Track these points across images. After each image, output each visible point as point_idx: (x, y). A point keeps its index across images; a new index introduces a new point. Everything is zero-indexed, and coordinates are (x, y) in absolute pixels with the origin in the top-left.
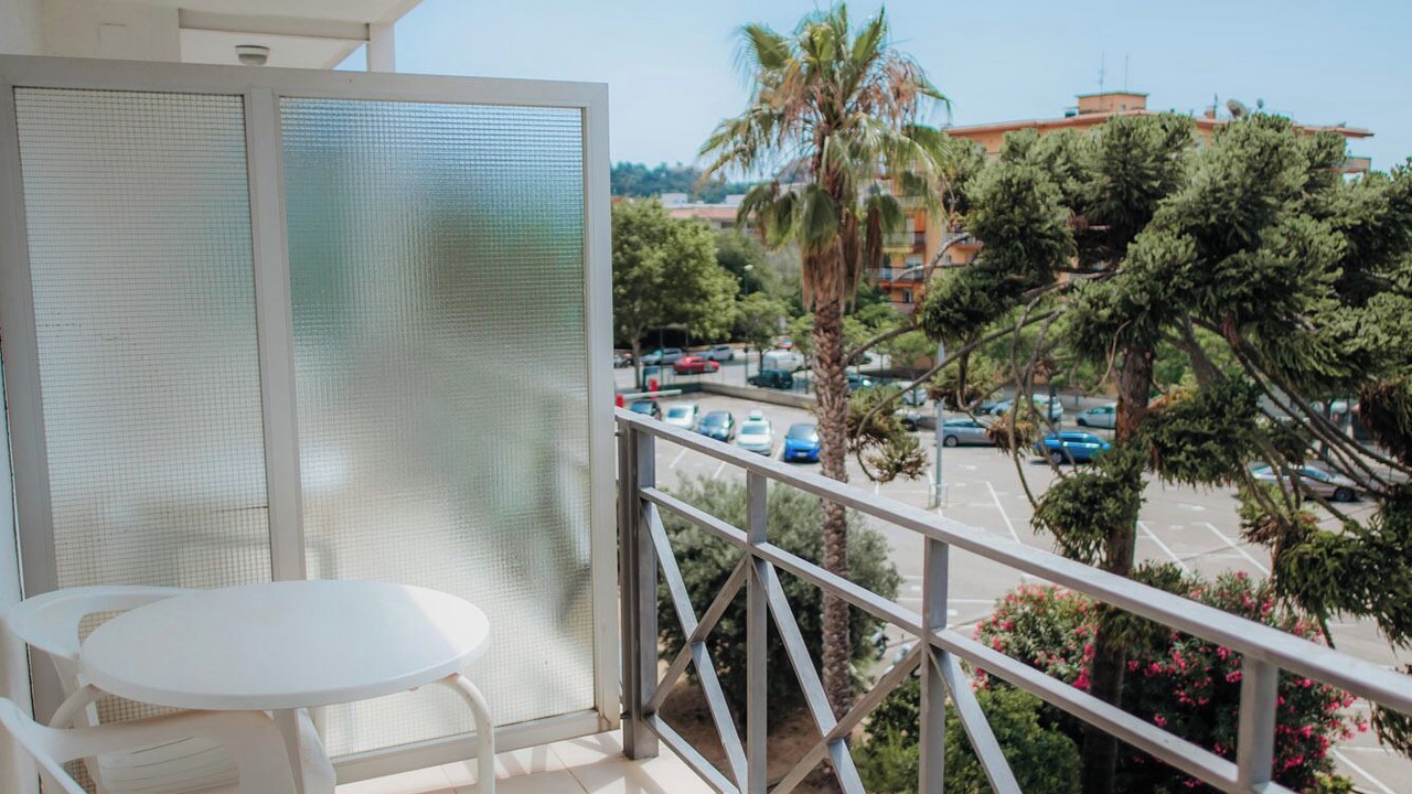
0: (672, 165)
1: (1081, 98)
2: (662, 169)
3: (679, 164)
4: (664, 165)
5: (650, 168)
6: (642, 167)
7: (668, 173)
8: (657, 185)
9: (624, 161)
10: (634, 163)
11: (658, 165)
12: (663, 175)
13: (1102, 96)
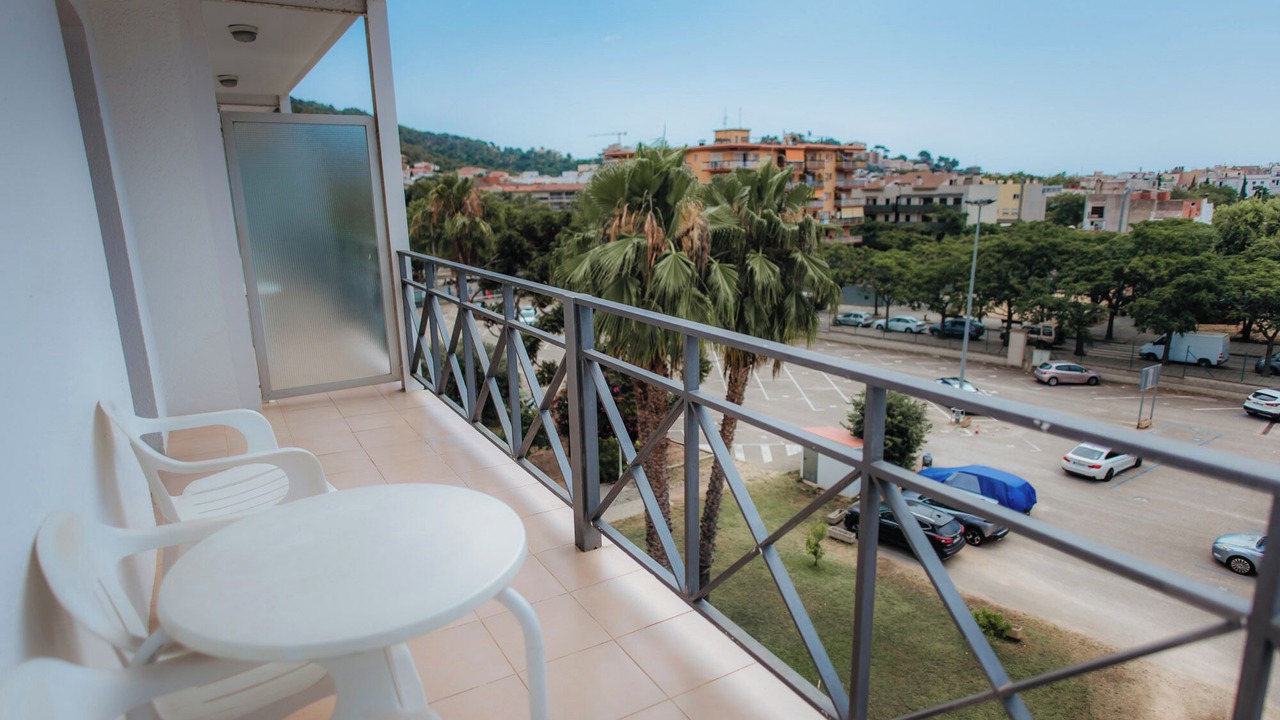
0: (537, 149)
1: (717, 132)
2: (531, 152)
3: (542, 148)
4: (533, 149)
5: (525, 151)
6: (519, 150)
7: (536, 154)
8: (529, 162)
9: (508, 147)
10: (515, 147)
11: (529, 149)
12: (533, 155)
13: (726, 131)
